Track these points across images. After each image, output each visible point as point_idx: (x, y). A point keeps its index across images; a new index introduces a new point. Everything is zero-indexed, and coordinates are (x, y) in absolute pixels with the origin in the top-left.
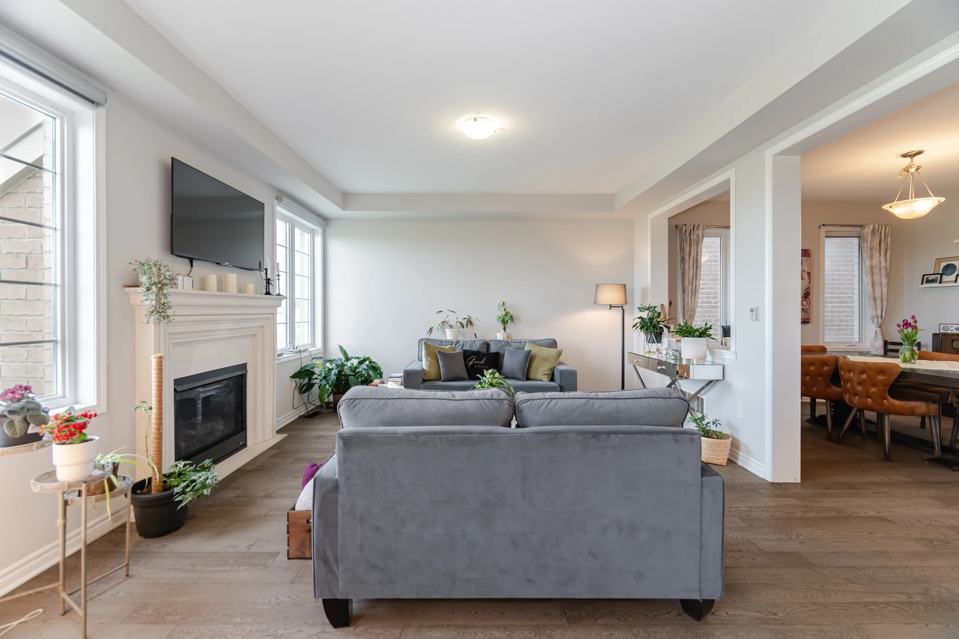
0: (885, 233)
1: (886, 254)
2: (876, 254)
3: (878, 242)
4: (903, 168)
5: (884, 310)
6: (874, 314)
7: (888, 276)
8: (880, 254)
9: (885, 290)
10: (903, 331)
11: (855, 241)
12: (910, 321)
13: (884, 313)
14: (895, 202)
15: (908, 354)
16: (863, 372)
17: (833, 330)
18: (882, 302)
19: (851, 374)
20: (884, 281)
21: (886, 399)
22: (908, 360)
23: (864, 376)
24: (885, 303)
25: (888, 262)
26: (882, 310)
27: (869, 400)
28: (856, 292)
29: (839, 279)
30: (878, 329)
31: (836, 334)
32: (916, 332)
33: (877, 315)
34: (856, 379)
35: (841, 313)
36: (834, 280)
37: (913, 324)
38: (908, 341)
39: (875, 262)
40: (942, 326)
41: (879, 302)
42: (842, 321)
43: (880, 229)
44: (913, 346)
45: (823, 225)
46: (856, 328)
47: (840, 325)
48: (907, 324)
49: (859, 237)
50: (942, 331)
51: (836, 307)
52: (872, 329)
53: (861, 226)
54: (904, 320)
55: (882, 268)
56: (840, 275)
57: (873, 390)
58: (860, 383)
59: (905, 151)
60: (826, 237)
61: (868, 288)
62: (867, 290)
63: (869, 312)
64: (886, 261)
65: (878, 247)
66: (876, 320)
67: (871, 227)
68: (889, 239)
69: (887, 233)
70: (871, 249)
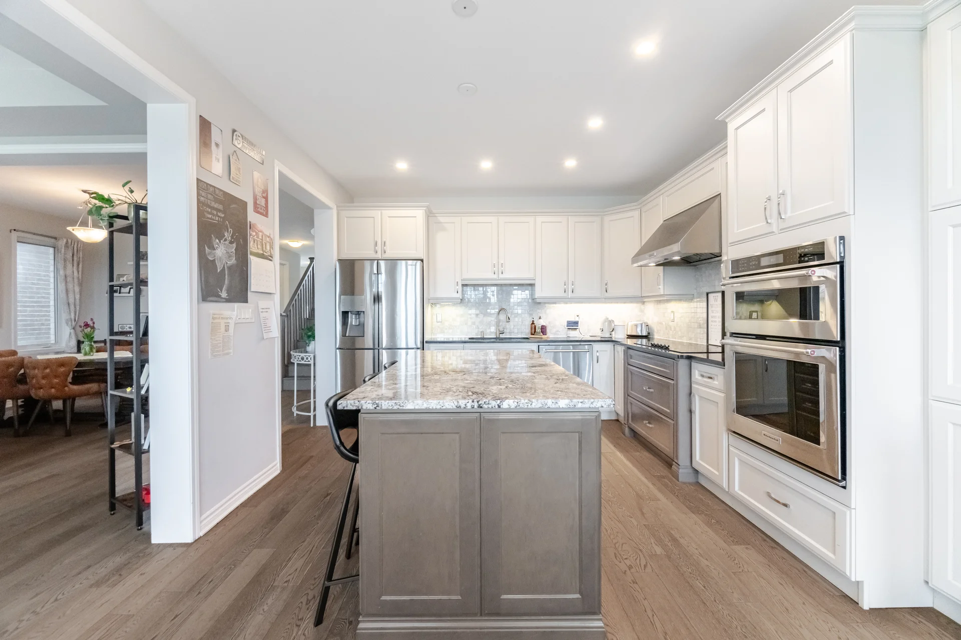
0: (77, 248)
1: (78, 265)
2: (69, 266)
3: (71, 255)
4: (84, 201)
5: (77, 314)
6: (68, 317)
7: (81, 284)
8: (73, 266)
9: (78, 297)
10: (84, 330)
11: (51, 250)
12: (90, 323)
13: (77, 316)
14: (77, 227)
15: (87, 349)
16: (46, 368)
17: (32, 334)
18: (75, 307)
19: (36, 371)
20: (77, 289)
21: (67, 386)
22: (88, 353)
23: (48, 371)
24: (78, 308)
25: (80, 273)
26: (75, 314)
27: (53, 390)
28: (52, 297)
29: (38, 284)
30: (72, 331)
31: (37, 339)
32: (94, 331)
33: (71, 318)
34: (40, 375)
35: (41, 317)
36: (33, 284)
37: (92, 325)
38: (88, 338)
39: (69, 272)
40: (120, 326)
41: (72, 307)
42: (43, 324)
43: (73, 243)
44: (91, 342)
45: (15, 230)
46: (52, 331)
47: (40, 328)
48: (87, 325)
49: (54, 248)
50: (120, 330)
51: (36, 311)
52: (67, 331)
53: (56, 238)
54: (84, 322)
55: (75, 277)
56: (39, 280)
57: (56, 381)
58: (43, 378)
59: (85, 189)
60: (18, 242)
61: (62, 295)
62: (61, 296)
63: (64, 316)
64: (78, 272)
65: (71, 260)
66: (70, 323)
67: (65, 240)
68: (81, 253)
69: (79, 249)
70: (65, 260)
